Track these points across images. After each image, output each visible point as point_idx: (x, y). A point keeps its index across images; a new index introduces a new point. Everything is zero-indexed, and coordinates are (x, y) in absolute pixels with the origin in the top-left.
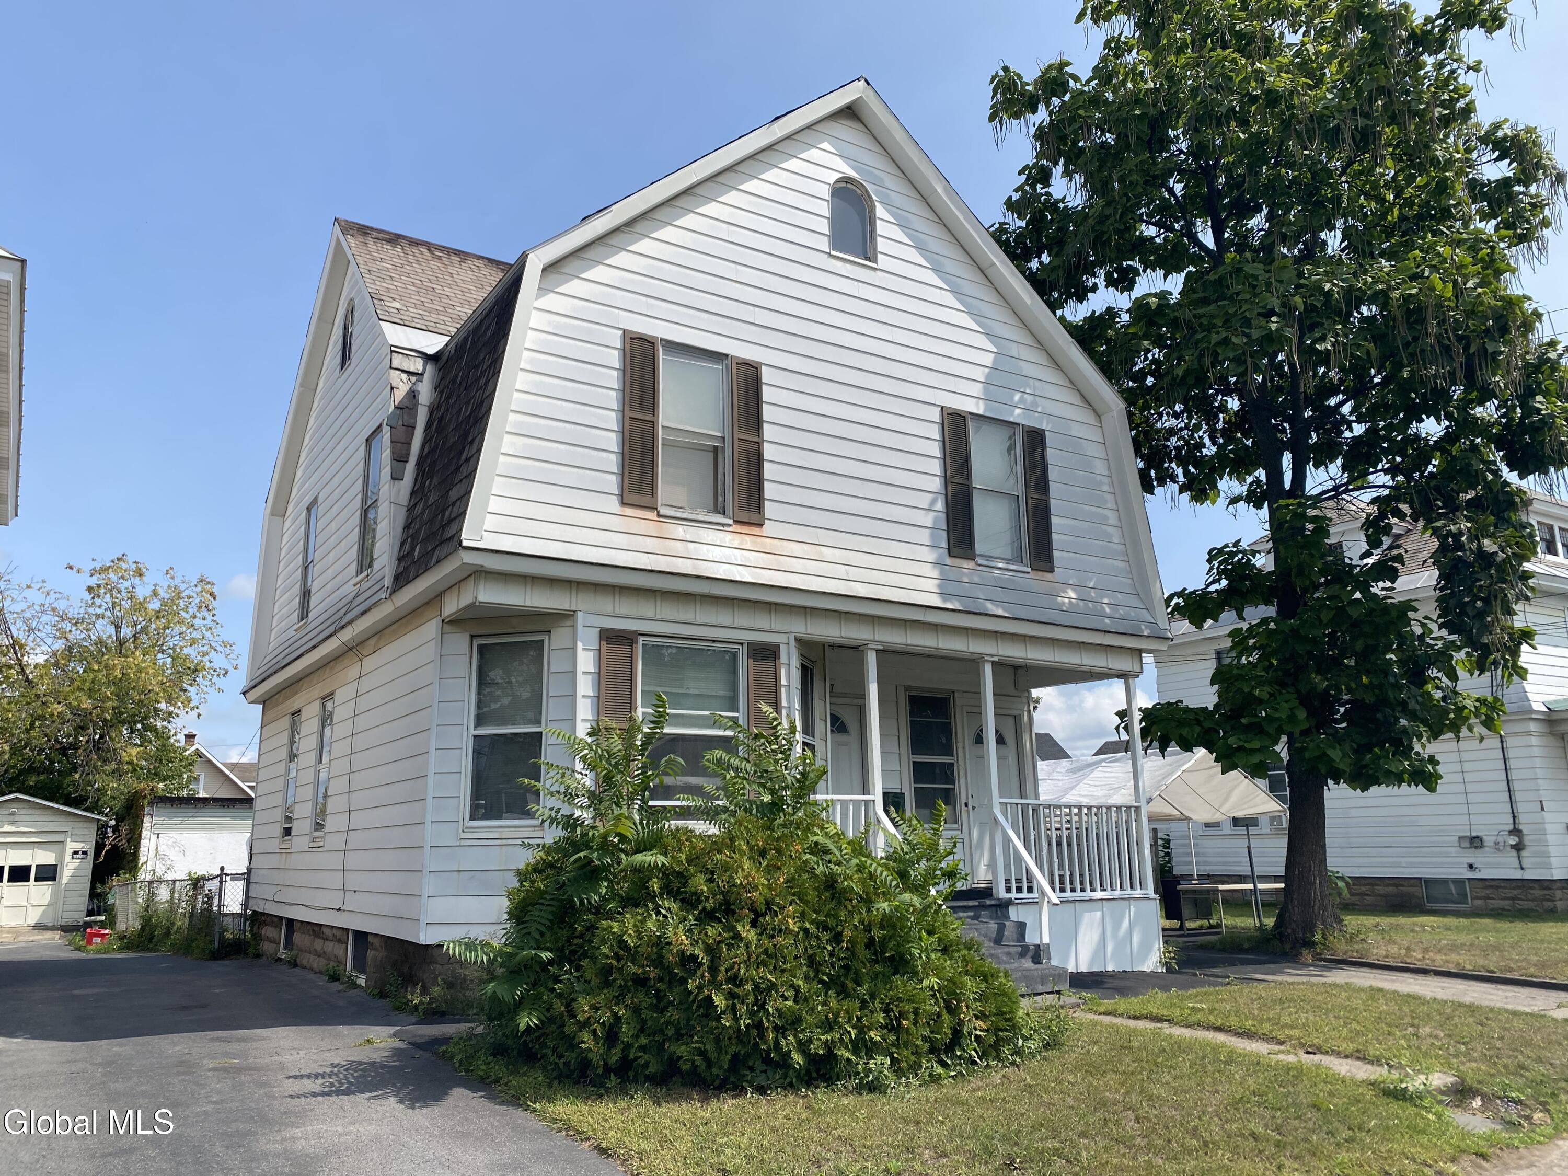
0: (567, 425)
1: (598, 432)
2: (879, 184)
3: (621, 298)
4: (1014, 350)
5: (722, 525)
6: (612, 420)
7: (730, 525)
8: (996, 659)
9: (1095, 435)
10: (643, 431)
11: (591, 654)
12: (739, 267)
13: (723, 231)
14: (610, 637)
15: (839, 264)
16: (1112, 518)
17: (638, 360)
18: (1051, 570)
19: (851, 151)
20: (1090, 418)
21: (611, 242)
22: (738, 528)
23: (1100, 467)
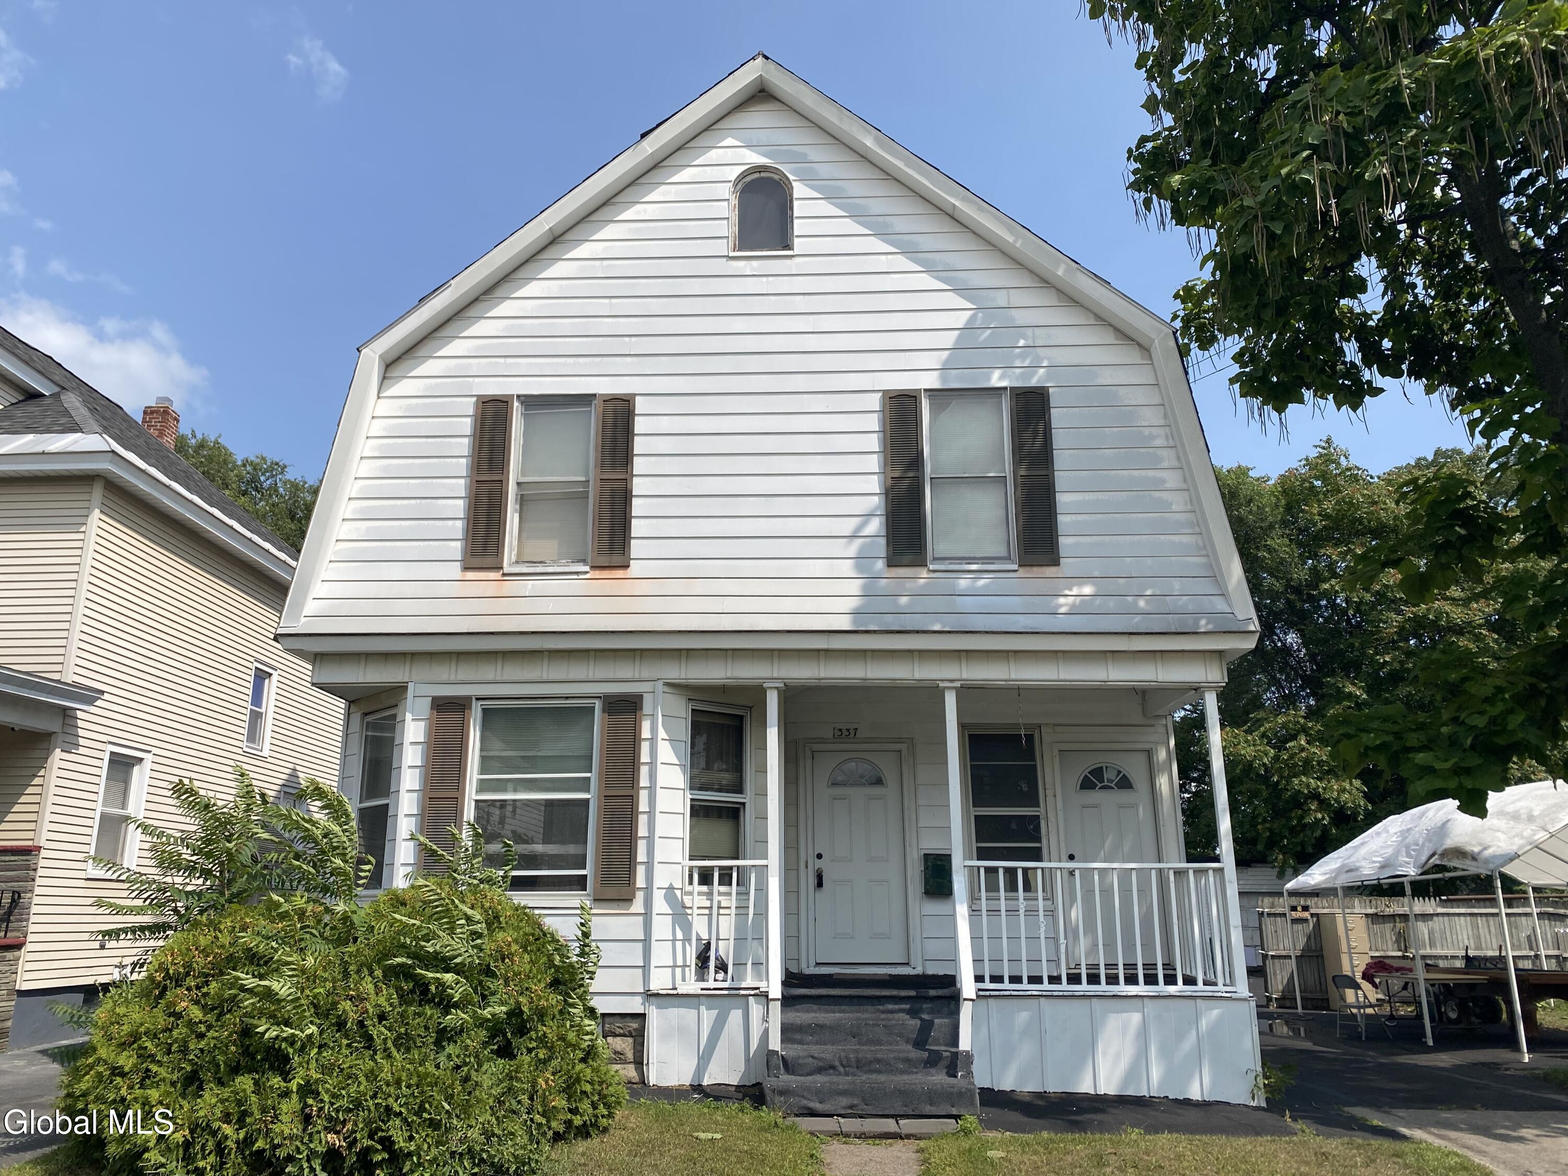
0: (413, 501)
1: (444, 501)
2: (800, 159)
3: (475, 365)
4: (1001, 299)
5: (577, 573)
6: (460, 486)
7: (587, 573)
8: (958, 684)
9: (1143, 376)
10: (490, 492)
11: (423, 724)
12: (614, 301)
13: (598, 269)
14: (442, 705)
15: (742, 264)
16: (1172, 479)
17: (489, 422)
18: (1056, 562)
19: (762, 136)
20: (1134, 356)
21: (468, 315)
22: (597, 574)
23: (1151, 417)
